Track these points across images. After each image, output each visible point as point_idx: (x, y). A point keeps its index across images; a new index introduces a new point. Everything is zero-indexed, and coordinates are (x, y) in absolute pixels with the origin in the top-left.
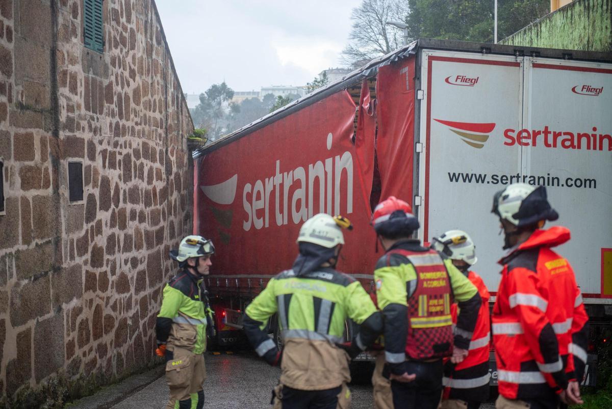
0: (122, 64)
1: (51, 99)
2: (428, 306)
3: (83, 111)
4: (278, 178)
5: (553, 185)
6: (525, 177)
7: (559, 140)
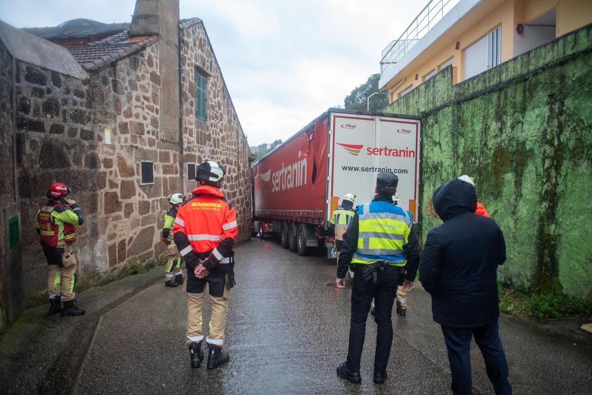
0: (216, 126)
1: (179, 138)
3: (196, 144)
4: (283, 170)
6: (376, 169)
7: (392, 152)
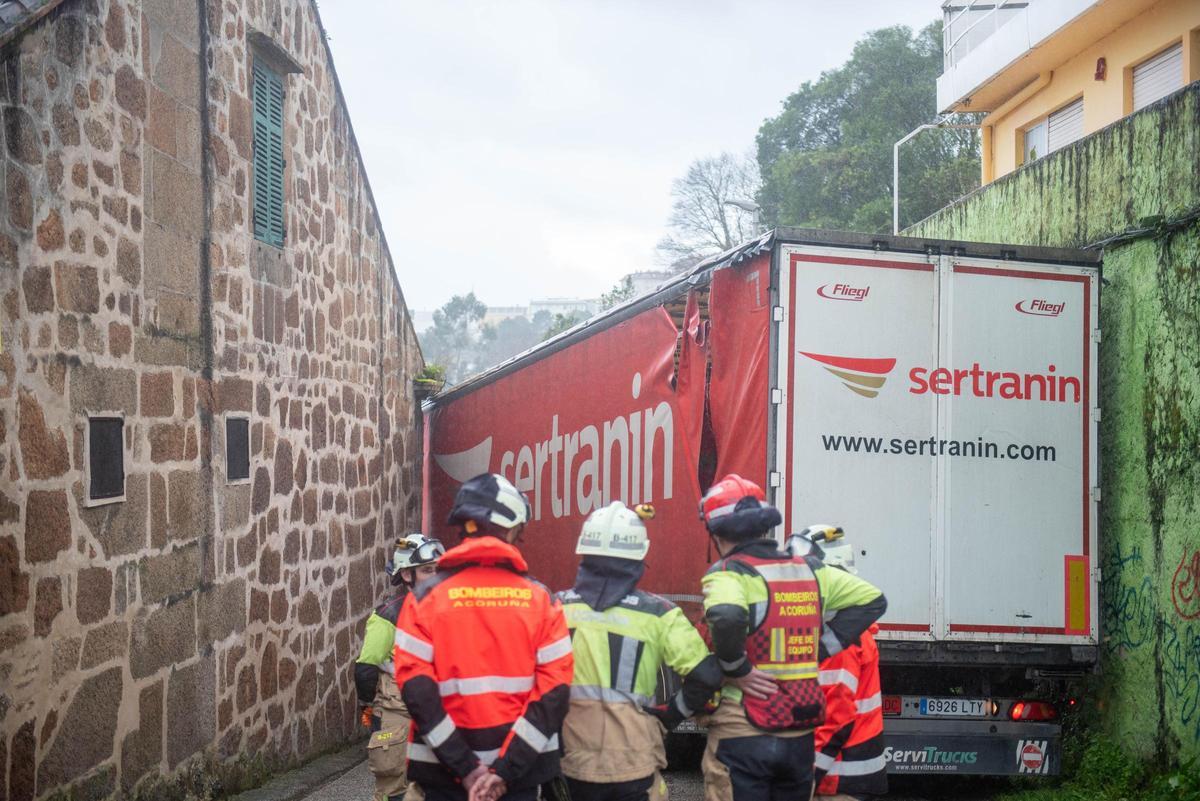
0: (313, 266)
2: (787, 645)
4: (556, 443)
5: (987, 455)
6: (943, 443)
7: (997, 385)
